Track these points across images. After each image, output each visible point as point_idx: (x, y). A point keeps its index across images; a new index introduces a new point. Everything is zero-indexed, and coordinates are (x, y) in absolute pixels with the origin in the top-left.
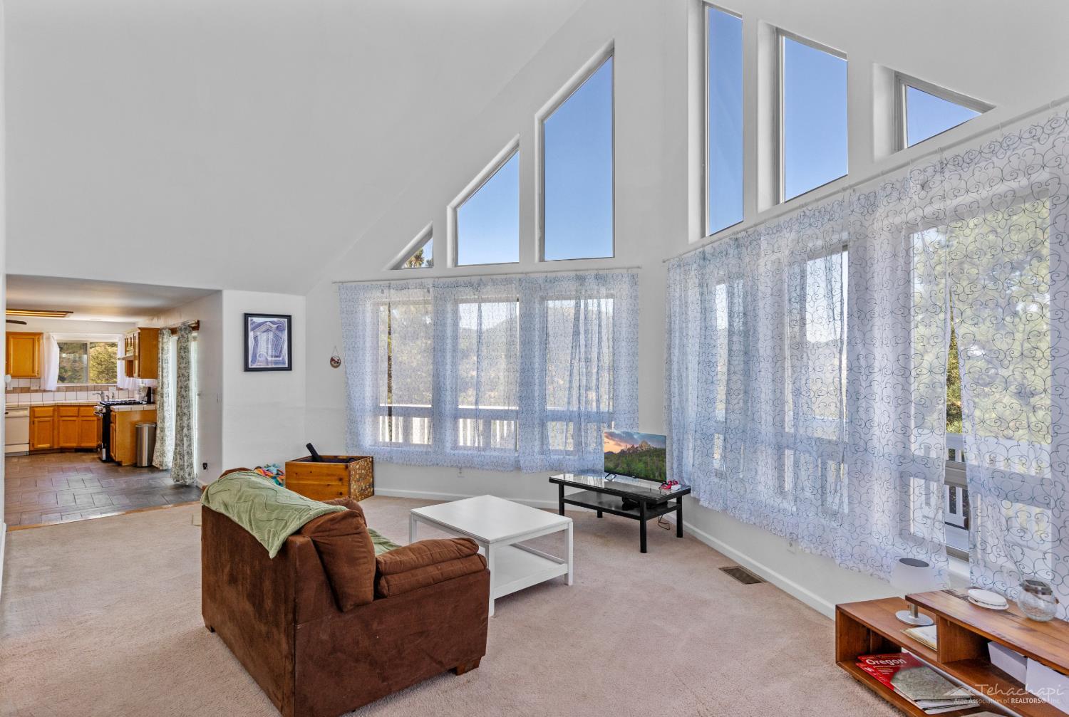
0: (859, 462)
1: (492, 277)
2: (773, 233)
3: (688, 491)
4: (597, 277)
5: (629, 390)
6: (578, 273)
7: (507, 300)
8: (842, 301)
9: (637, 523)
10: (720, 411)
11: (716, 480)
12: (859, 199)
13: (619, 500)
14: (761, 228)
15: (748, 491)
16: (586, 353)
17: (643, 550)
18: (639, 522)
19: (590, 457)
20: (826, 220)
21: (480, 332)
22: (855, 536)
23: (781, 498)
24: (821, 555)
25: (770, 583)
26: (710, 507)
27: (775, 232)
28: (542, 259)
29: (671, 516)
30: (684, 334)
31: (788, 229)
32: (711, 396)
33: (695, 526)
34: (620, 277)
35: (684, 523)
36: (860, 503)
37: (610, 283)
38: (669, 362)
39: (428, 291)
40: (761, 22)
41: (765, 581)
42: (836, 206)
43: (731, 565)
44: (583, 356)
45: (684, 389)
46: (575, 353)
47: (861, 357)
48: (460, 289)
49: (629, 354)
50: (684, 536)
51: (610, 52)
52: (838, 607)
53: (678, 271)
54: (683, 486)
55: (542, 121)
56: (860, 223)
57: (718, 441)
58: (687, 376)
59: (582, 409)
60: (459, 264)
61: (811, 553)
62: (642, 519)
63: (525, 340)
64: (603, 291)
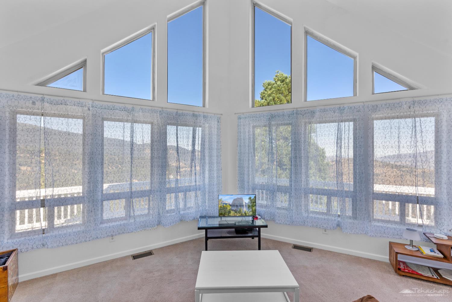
1: (142, 107)
6: (194, 112)
21: (132, 144)
51: (203, 3)
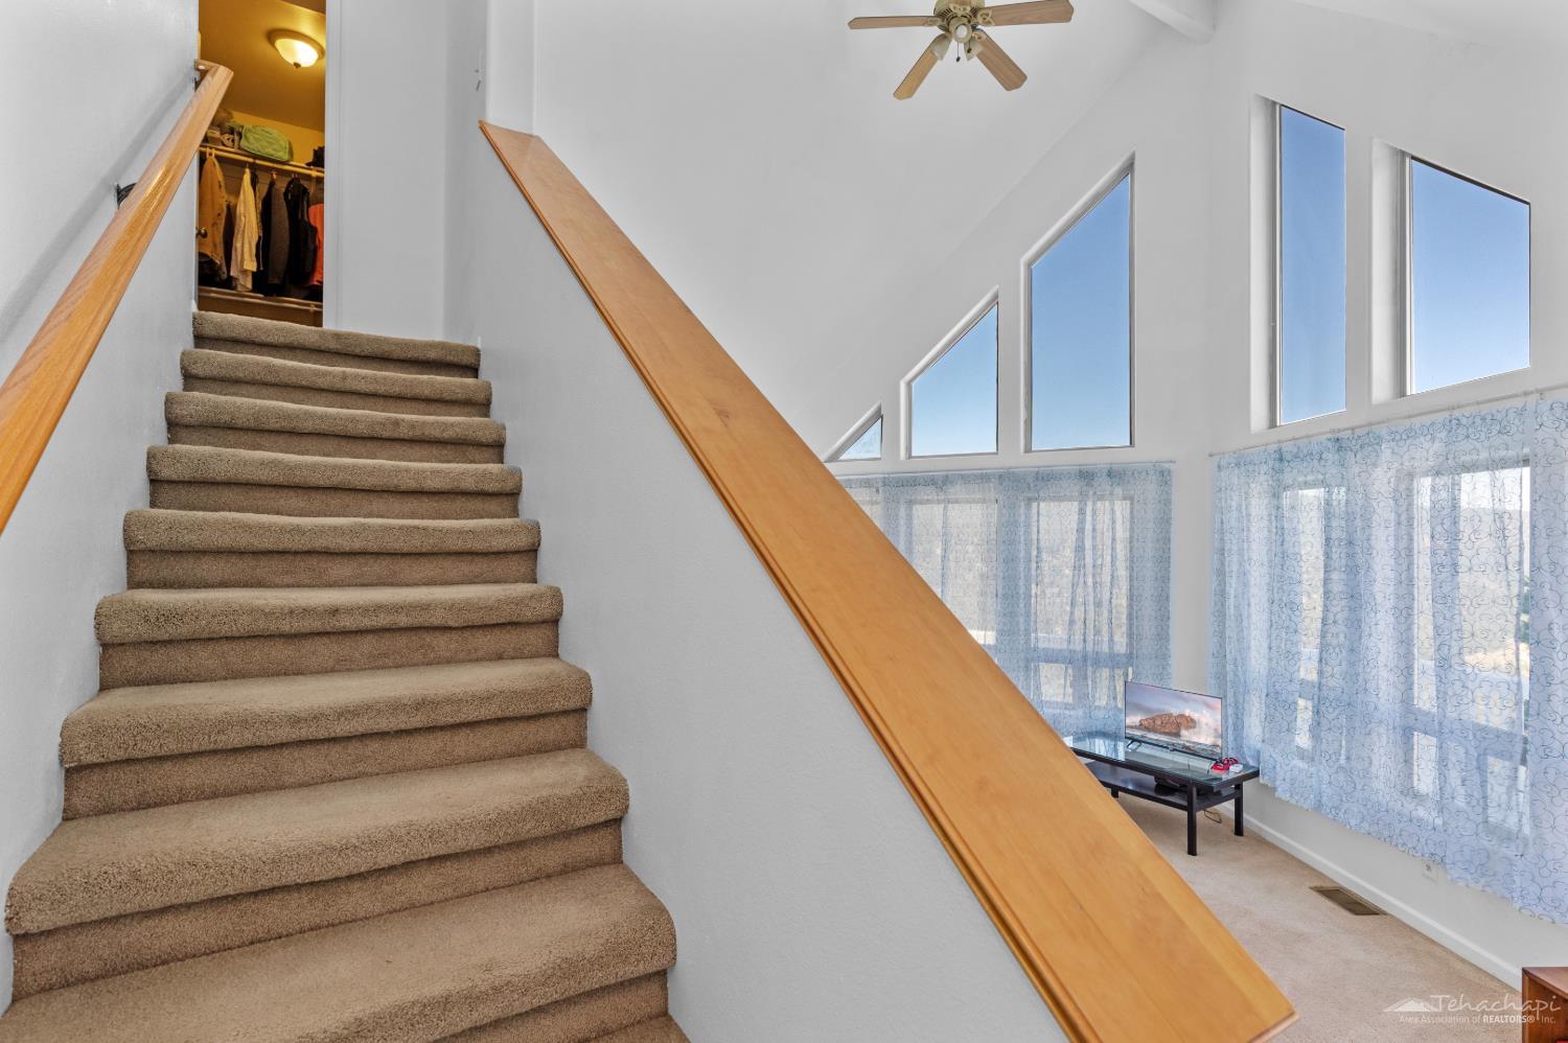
0: (1552, 772)
1: (962, 472)
2: (1401, 439)
3: (1256, 774)
4: (1110, 474)
5: (1156, 627)
6: (1083, 469)
7: (983, 501)
8: (1521, 547)
9: (1185, 814)
10: (1308, 671)
11: (1302, 765)
12: (1552, 409)
13: (1150, 780)
14: (1383, 431)
15: (1359, 787)
16: (1094, 576)
17: (1192, 851)
18: (1186, 813)
19: (1101, 714)
20: (1494, 432)
22: (1545, 872)
23: (1413, 804)
24: (1483, 891)
25: (1392, 916)
26: (1293, 801)
27: (1404, 437)
28: (1028, 450)
29: (1227, 808)
30: (1246, 558)
31: (1429, 436)
32: (1294, 650)
33: (1261, 821)
34: (1144, 474)
35: (1246, 816)
36: (1553, 827)
37: (1129, 482)
38: (1222, 594)
39: (878, 491)
40: (1376, 140)
41: (1385, 914)
42: (1512, 415)
43: (1327, 885)
44: (1090, 581)
45: (1245, 632)
46: (1079, 576)
47: (1555, 627)
48: (919, 488)
49: (1156, 579)
50: (1245, 834)
51: (1129, 168)
52: (1525, 972)
53: (1236, 471)
54: (1246, 766)
55: (1029, 265)
56: (1553, 442)
57: (1304, 709)
58: (1249, 616)
59: (1090, 648)
60: (913, 454)
61: (1467, 886)
62: (1190, 809)
63: (1007, 557)
64: (1119, 491)
